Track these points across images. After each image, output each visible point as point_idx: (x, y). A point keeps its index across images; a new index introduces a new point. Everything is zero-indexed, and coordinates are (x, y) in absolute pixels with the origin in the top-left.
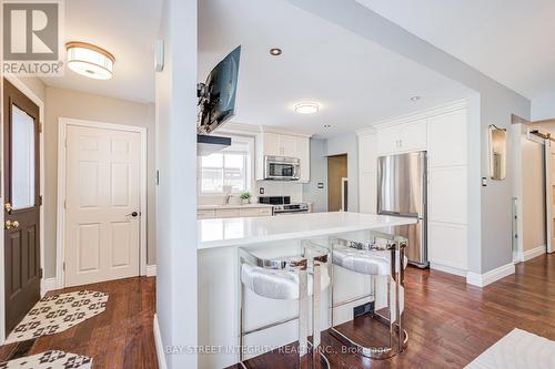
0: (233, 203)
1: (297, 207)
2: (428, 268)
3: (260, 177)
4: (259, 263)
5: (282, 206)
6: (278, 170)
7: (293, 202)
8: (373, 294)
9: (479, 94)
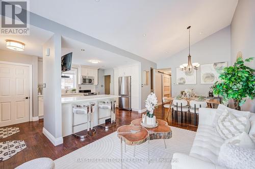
0: (69, 93)
1: (93, 93)
2: (131, 110)
3: (80, 83)
4: (77, 106)
5: (87, 93)
6: (87, 81)
7: (92, 92)
8: (111, 116)
9: (140, 63)
